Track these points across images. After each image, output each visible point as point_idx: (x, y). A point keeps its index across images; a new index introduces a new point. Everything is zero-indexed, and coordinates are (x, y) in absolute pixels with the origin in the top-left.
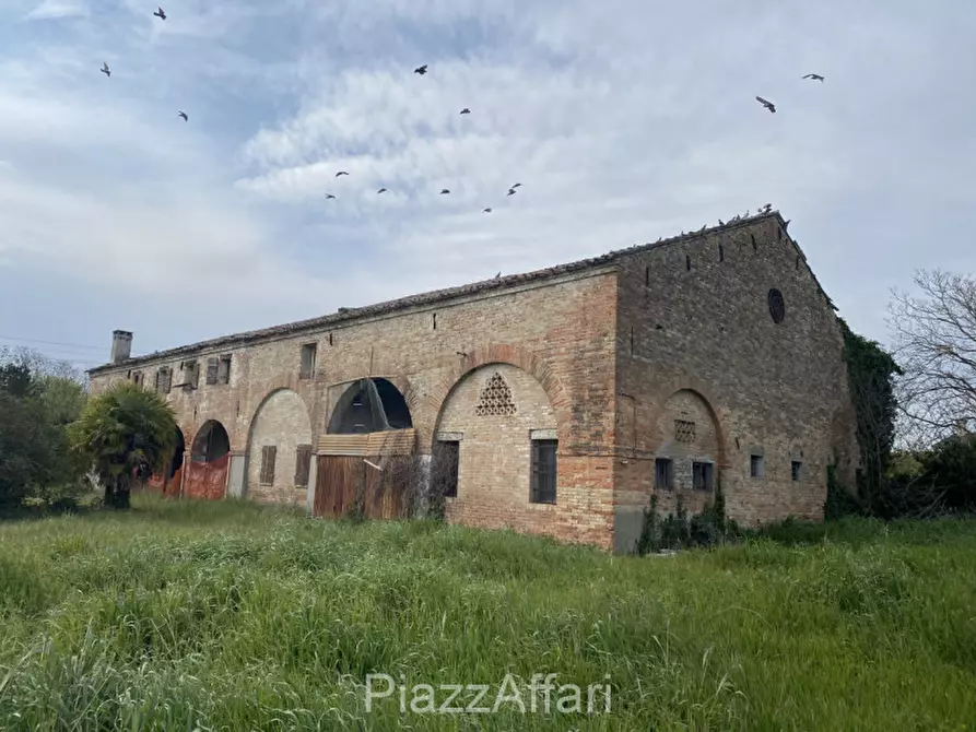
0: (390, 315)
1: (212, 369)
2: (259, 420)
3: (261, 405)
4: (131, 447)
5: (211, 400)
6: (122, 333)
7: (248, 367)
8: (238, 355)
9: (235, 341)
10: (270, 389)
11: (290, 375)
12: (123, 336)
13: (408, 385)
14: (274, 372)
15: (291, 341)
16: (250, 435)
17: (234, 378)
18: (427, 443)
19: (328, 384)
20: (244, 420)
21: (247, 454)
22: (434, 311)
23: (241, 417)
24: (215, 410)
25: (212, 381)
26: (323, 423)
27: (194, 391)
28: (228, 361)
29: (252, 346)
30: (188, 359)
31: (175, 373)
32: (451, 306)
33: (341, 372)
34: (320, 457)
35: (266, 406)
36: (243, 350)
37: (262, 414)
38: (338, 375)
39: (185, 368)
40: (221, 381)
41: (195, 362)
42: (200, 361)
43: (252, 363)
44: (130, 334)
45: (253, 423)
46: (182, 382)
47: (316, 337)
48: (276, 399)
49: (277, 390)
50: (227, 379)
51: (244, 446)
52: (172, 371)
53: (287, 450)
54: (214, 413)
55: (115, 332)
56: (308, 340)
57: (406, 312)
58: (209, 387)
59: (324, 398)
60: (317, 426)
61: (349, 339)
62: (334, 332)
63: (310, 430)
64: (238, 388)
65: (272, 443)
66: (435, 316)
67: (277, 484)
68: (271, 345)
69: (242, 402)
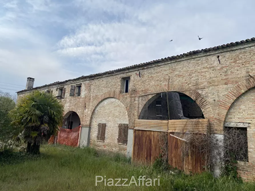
0: (183, 59)
1: (72, 90)
2: (96, 111)
3: (98, 105)
4: (42, 123)
5: (71, 103)
6: (31, 78)
7: (90, 89)
8: (85, 84)
9: (84, 78)
10: (103, 98)
11: (114, 92)
12: (31, 80)
13: (198, 95)
14: (105, 90)
15: (115, 77)
16: (91, 118)
17: (83, 93)
18: (219, 127)
19: (138, 95)
20: (88, 112)
21: (90, 127)
22: (218, 55)
23: (87, 110)
24: (73, 107)
25: (72, 95)
26: (136, 114)
27: (63, 99)
28: (79, 87)
29: (93, 80)
30: (60, 86)
31: (53, 92)
32: (233, 50)
33: (148, 90)
34: (135, 131)
35: (100, 105)
36: (87, 82)
37: (97, 109)
38: (145, 91)
39: (58, 90)
40: (76, 95)
41: (63, 87)
42: (66, 87)
43: (92, 87)
44: (33, 79)
45: (93, 113)
46: (57, 95)
47: (130, 74)
48: (106, 102)
49: (106, 99)
50: (79, 94)
51: (88, 123)
52: (52, 91)
53: (112, 125)
54: (72, 108)
55: (28, 78)
56: (124, 75)
57: (194, 57)
58: (70, 97)
59: (136, 102)
60: (132, 115)
61: (152, 73)
62: (141, 71)
63: (127, 117)
64: (85, 97)
65: (104, 122)
66: (218, 57)
67: (107, 141)
68: (104, 79)
69: (87, 103)
